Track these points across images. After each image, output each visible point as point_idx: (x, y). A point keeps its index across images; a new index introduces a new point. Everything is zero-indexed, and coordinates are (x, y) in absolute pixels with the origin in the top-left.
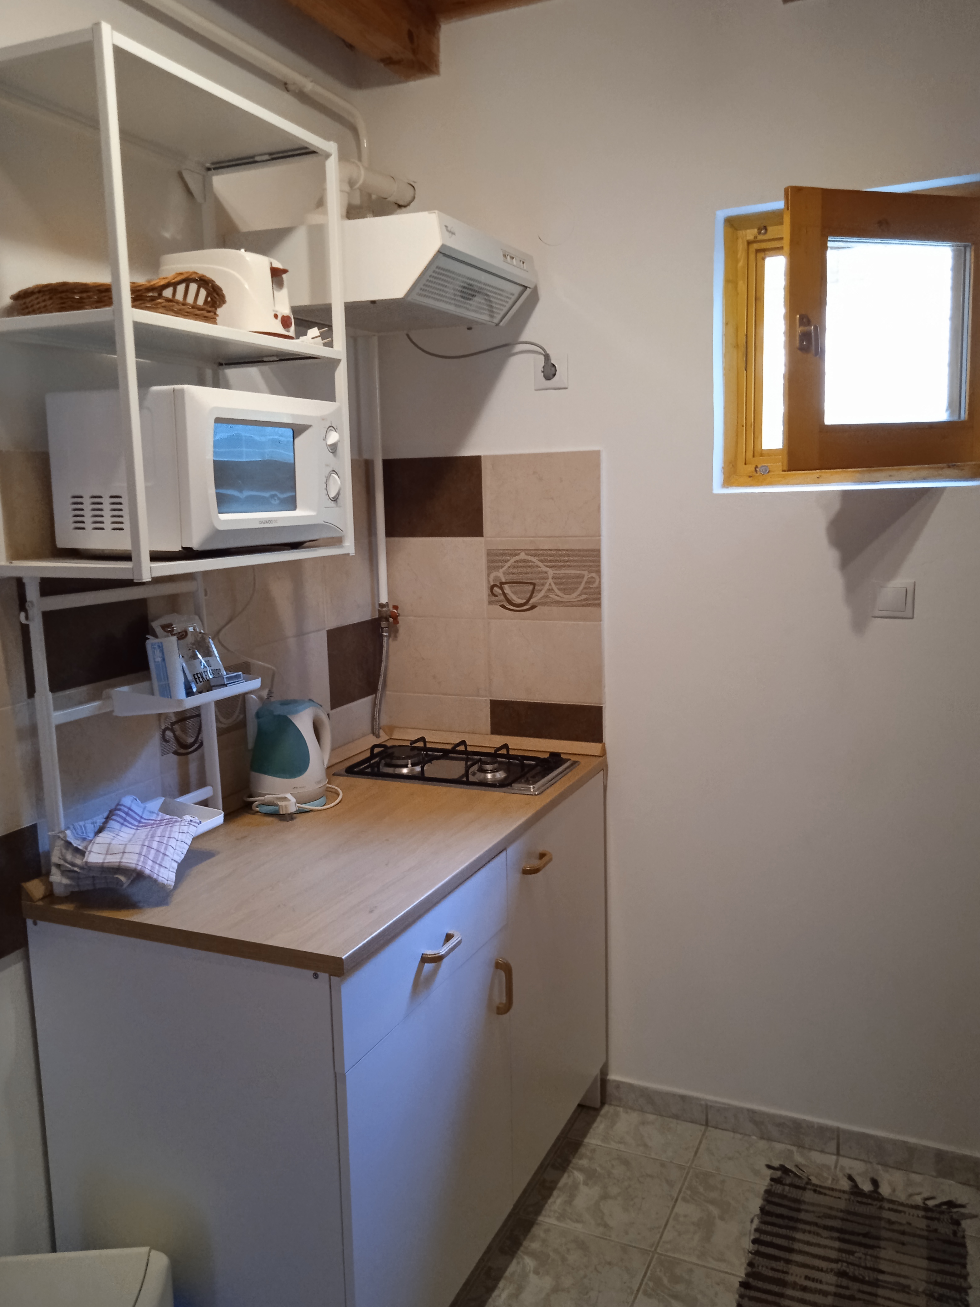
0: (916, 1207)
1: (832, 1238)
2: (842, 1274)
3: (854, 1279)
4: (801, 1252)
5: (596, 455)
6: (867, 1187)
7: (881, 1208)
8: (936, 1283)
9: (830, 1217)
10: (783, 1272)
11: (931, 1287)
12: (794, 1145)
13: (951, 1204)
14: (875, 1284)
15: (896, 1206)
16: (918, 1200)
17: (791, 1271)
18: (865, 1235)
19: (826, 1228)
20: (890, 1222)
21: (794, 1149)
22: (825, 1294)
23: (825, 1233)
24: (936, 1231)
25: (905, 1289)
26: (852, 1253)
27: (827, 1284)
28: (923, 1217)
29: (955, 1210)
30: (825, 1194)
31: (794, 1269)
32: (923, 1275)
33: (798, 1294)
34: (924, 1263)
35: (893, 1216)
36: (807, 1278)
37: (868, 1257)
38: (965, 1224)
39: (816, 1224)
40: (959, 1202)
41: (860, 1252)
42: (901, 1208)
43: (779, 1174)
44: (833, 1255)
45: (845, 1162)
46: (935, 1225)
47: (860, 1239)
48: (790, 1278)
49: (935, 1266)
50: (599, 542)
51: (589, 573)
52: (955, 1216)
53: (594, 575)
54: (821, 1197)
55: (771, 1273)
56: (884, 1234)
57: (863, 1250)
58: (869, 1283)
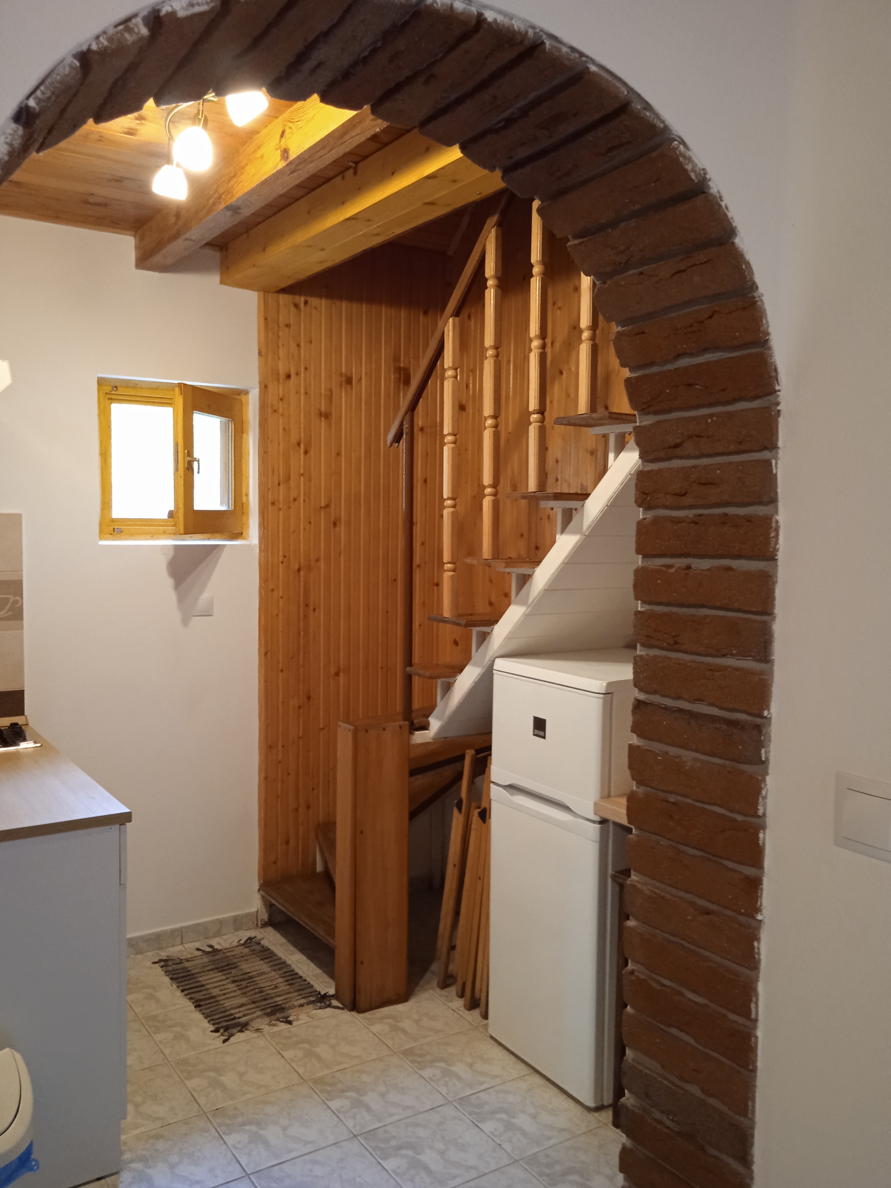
0: (237, 946)
1: (215, 973)
2: (234, 982)
3: (241, 980)
4: (208, 984)
5: (18, 517)
6: (209, 949)
7: (224, 953)
8: (272, 966)
9: (206, 966)
10: (209, 994)
11: (272, 968)
12: (157, 950)
13: (250, 939)
14: (251, 978)
15: (231, 949)
16: (235, 944)
17: (212, 992)
18: (228, 965)
19: (209, 971)
20: (233, 956)
21: (158, 951)
22: (235, 991)
23: (211, 973)
24: (254, 950)
25: (263, 973)
26: (231, 973)
27: (232, 988)
28: (244, 948)
29: (254, 940)
30: (194, 960)
31: (212, 991)
32: (266, 966)
33: (224, 997)
34: (261, 962)
35: (233, 953)
36: (221, 990)
37: (238, 971)
38: (262, 942)
39: (203, 972)
40: (253, 937)
41: (233, 971)
42: (233, 949)
43: (162, 964)
44: (224, 977)
45: (187, 946)
46: (252, 948)
47: (227, 967)
48: (215, 994)
49: (266, 961)
50: (22, 575)
51: (14, 598)
52: (257, 941)
53: (18, 598)
54: (193, 962)
55: (203, 997)
56: (235, 961)
57: (235, 969)
58: (248, 979)
